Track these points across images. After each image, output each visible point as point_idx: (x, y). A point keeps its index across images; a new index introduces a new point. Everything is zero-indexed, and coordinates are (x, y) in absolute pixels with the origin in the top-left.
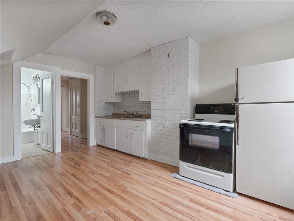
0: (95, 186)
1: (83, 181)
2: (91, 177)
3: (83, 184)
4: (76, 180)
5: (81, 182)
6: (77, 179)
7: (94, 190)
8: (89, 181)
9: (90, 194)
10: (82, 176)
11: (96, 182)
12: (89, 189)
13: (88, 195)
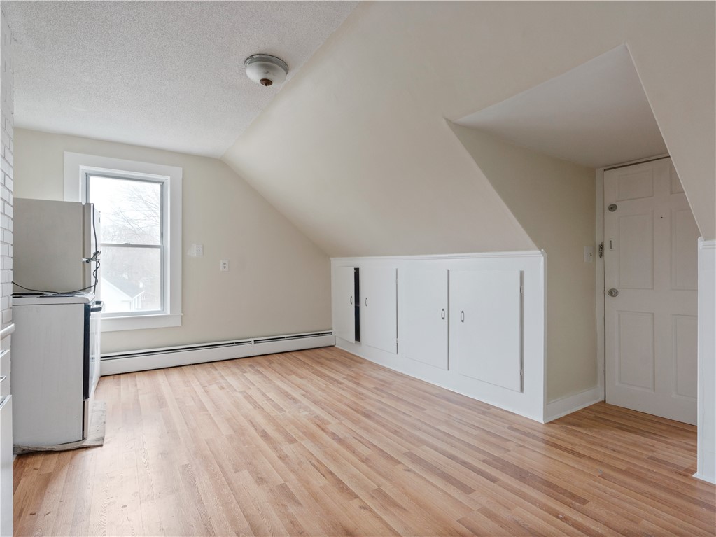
0: (288, 449)
1: (314, 466)
2: (292, 477)
3: (314, 457)
4: (333, 469)
5: (319, 462)
6: (331, 473)
7: (292, 441)
8: (300, 463)
9: (301, 434)
10: (318, 482)
11: (283, 458)
12: (302, 443)
13: (304, 433)
